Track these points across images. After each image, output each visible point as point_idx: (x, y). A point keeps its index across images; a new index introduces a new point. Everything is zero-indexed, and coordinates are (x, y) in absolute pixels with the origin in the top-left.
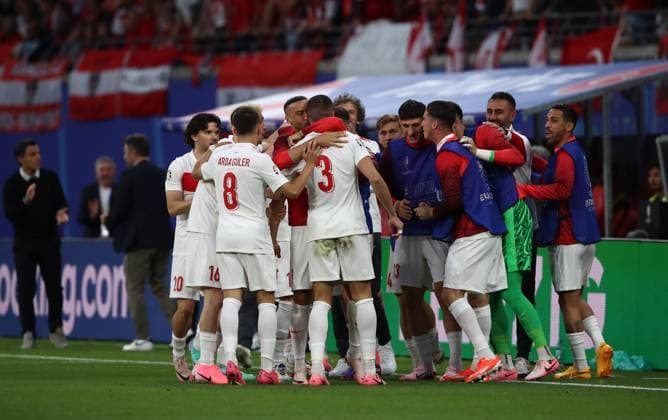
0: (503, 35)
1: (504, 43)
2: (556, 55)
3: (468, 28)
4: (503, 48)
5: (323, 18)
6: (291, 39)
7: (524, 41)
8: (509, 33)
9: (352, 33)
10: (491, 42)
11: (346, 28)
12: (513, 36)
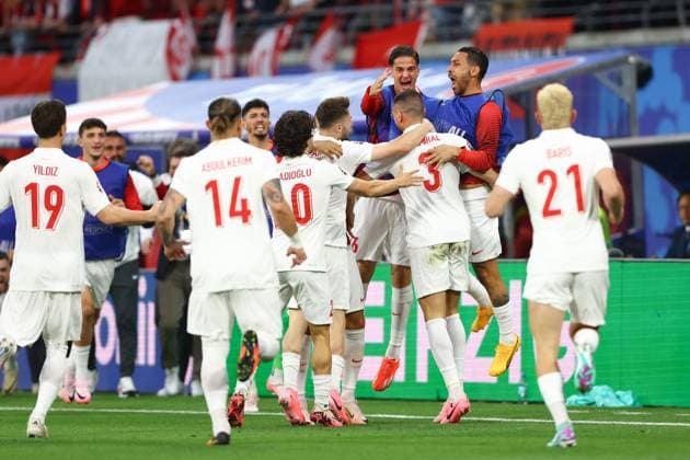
0: (281, 34)
1: (284, 42)
2: (348, 54)
3: (238, 26)
4: (281, 48)
5: (56, 16)
6: (19, 41)
7: (307, 39)
8: (288, 30)
9: (94, 34)
10: (267, 41)
11: (85, 27)
12: (294, 33)
